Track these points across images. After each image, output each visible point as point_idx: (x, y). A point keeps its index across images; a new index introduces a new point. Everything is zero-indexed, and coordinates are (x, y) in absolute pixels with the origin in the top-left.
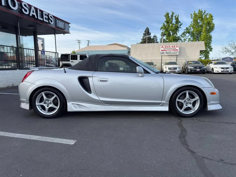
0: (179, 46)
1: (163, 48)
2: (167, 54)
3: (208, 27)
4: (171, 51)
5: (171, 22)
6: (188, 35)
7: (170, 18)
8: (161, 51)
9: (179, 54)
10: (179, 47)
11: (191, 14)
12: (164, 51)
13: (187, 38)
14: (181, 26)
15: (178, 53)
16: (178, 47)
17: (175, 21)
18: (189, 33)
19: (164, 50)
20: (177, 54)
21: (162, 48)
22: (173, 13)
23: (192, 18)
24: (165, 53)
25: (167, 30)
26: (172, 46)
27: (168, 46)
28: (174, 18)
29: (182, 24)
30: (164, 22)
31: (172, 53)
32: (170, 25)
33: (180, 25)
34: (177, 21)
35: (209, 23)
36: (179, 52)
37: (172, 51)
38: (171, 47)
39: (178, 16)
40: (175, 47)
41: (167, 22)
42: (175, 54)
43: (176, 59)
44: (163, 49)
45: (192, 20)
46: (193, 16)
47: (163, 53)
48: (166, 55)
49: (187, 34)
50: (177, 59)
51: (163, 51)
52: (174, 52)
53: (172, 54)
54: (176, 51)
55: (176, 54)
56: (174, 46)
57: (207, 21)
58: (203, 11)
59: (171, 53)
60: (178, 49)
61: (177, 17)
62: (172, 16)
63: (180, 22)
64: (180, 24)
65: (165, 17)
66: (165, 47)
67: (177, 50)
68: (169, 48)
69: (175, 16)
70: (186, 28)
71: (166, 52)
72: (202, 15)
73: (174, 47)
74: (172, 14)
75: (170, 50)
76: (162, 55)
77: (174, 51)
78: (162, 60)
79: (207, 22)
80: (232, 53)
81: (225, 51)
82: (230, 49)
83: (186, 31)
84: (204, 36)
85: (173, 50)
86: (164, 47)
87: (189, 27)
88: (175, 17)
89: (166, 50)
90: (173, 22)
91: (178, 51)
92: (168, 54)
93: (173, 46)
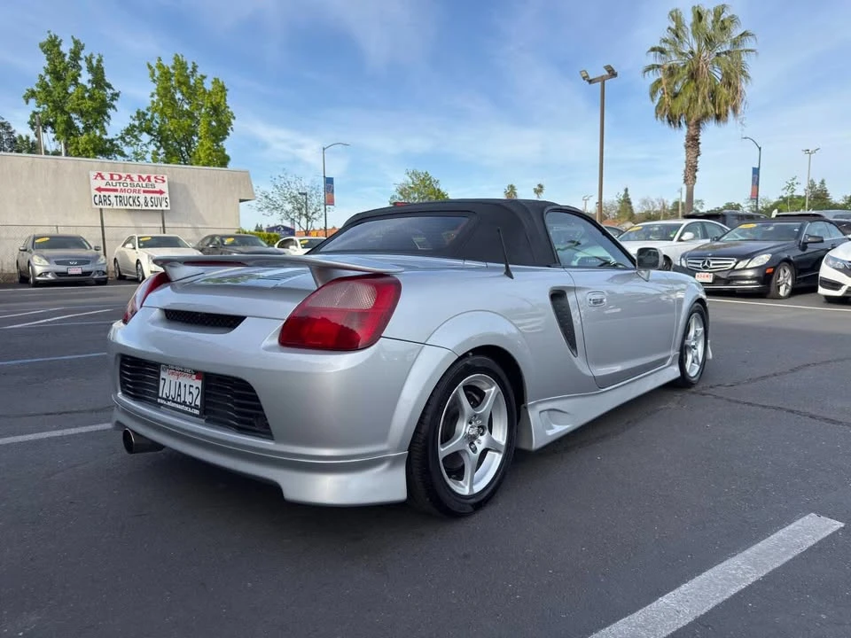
0: (166, 179)
1: (105, 182)
2: (124, 207)
3: (214, 123)
4: (137, 195)
5: (75, 79)
6: (145, 137)
7: (67, 59)
8: (98, 193)
9: (169, 208)
10: (166, 183)
11: (150, 67)
12: (107, 194)
13: (147, 152)
14: (114, 103)
15: (164, 204)
16: (164, 181)
17: (90, 77)
18: (149, 131)
19: (108, 187)
20: (164, 208)
21: (99, 178)
22: (78, 47)
23: (154, 81)
24: (113, 199)
25: (58, 107)
26: (140, 177)
27: (124, 175)
28: (83, 63)
29: (117, 95)
30: (43, 73)
31: (142, 201)
32: (71, 89)
33: (112, 99)
34: (99, 80)
35: (217, 110)
36: (168, 201)
37: (142, 196)
38: (135, 178)
39: (100, 61)
40: (153, 179)
41: (57, 75)
42: (154, 208)
43: (161, 225)
44: (102, 184)
45: (153, 87)
46: (157, 73)
47: (105, 200)
48: (119, 207)
49: (145, 134)
50: (164, 227)
51: (103, 193)
52: (149, 200)
53: (144, 208)
54: (158, 195)
55: (159, 208)
56: (149, 178)
57: (211, 103)
58: (190, 66)
59: (137, 203)
60: (164, 187)
61: (94, 62)
62: (76, 55)
63: (109, 86)
64: (109, 92)
65: (45, 52)
66: (112, 178)
67: (161, 192)
68: (128, 181)
69: (86, 57)
70: (138, 113)
71: (121, 200)
72: (188, 77)
73: (149, 181)
74: (76, 47)
75: (135, 191)
76: (101, 206)
77: (149, 196)
78: (103, 227)
79: (212, 105)
80: (287, 212)
81: (267, 207)
82: (280, 202)
83: (137, 123)
84: (208, 152)
85: (144, 192)
86: (107, 177)
87: (146, 112)
88: (89, 61)
89: (116, 190)
90: (80, 80)
91: (166, 195)
92: (128, 207)
93: (144, 176)
